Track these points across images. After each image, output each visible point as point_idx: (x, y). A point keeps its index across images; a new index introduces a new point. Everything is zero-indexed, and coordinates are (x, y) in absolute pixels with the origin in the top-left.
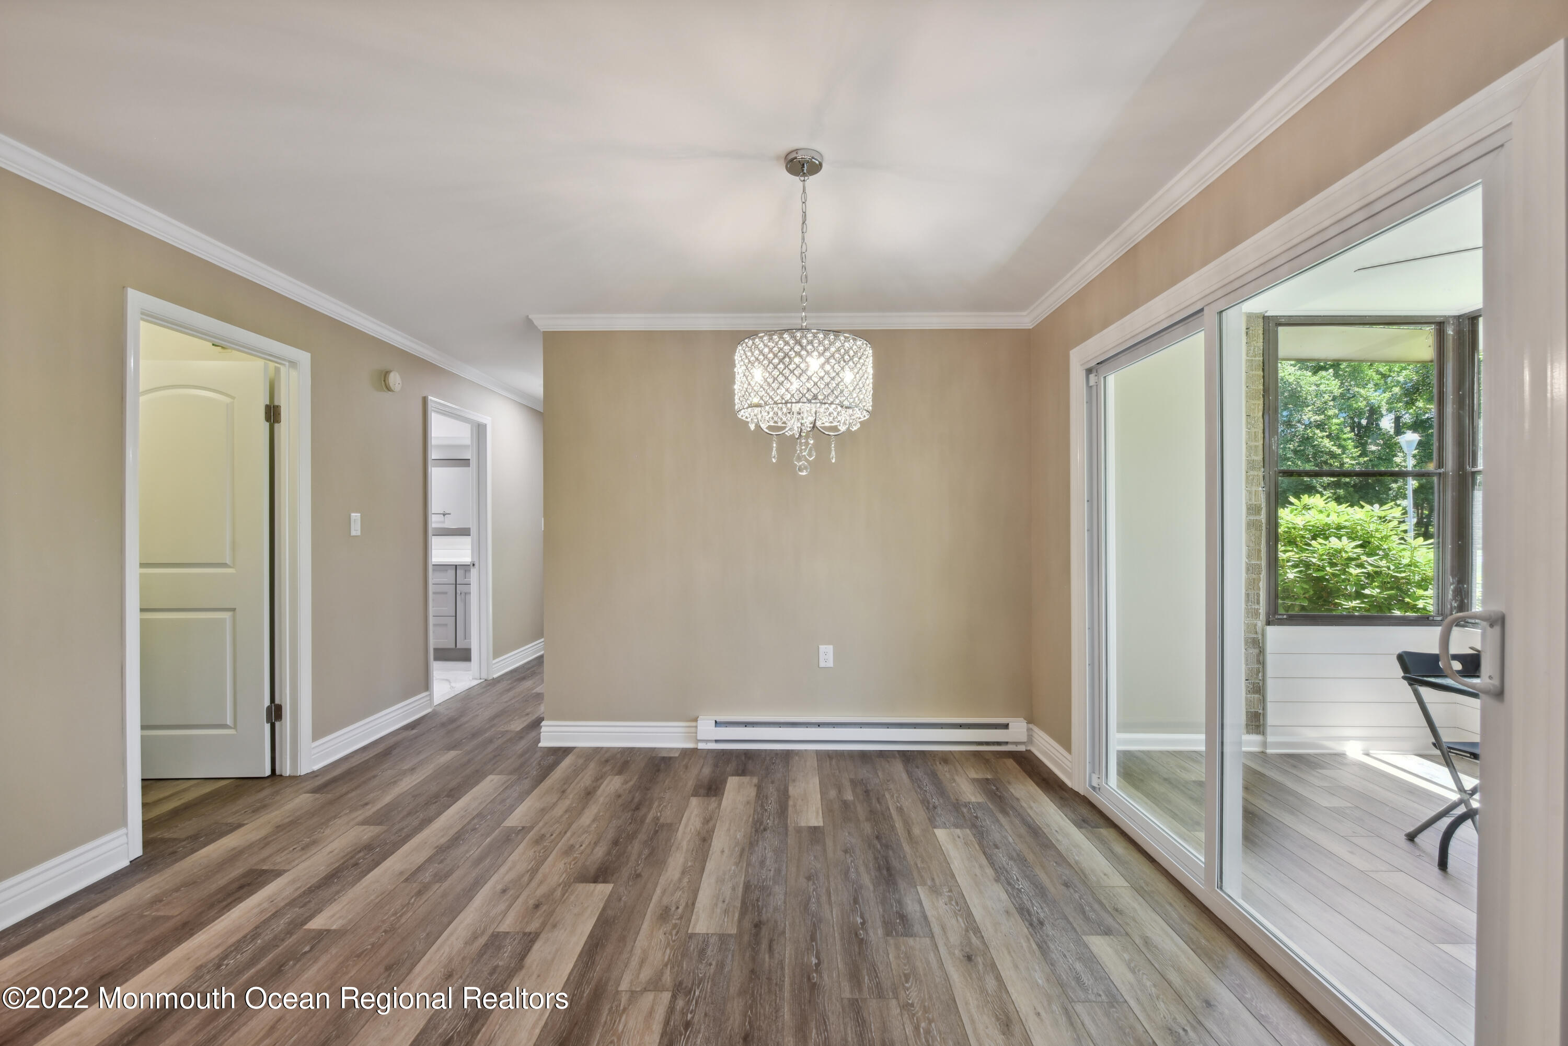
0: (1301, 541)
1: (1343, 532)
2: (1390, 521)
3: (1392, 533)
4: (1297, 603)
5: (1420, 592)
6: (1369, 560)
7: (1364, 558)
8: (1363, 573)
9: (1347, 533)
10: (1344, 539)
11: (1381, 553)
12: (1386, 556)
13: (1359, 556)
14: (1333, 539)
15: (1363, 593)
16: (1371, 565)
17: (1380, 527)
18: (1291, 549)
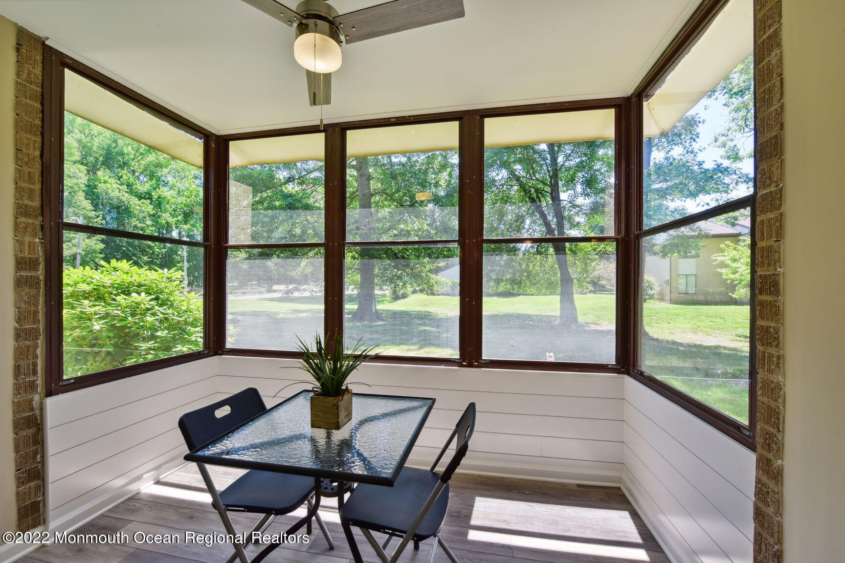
0: (110, 297)
1: (143, 288)
2: (175, 281)
3: (176, 289)
4: (103, 349)
5: (193, 329)
6: (160, 309)
7: (157, 308)
8: (155, 320)
9: (146, 289)
10: (143, 294)
11: (169, 303)
12: (172, 306)
13: (154, 306)
14: (134, 295)
15: (156, 335)
16: (161, 313)
17: (168, 285)
18: (98, 304)
